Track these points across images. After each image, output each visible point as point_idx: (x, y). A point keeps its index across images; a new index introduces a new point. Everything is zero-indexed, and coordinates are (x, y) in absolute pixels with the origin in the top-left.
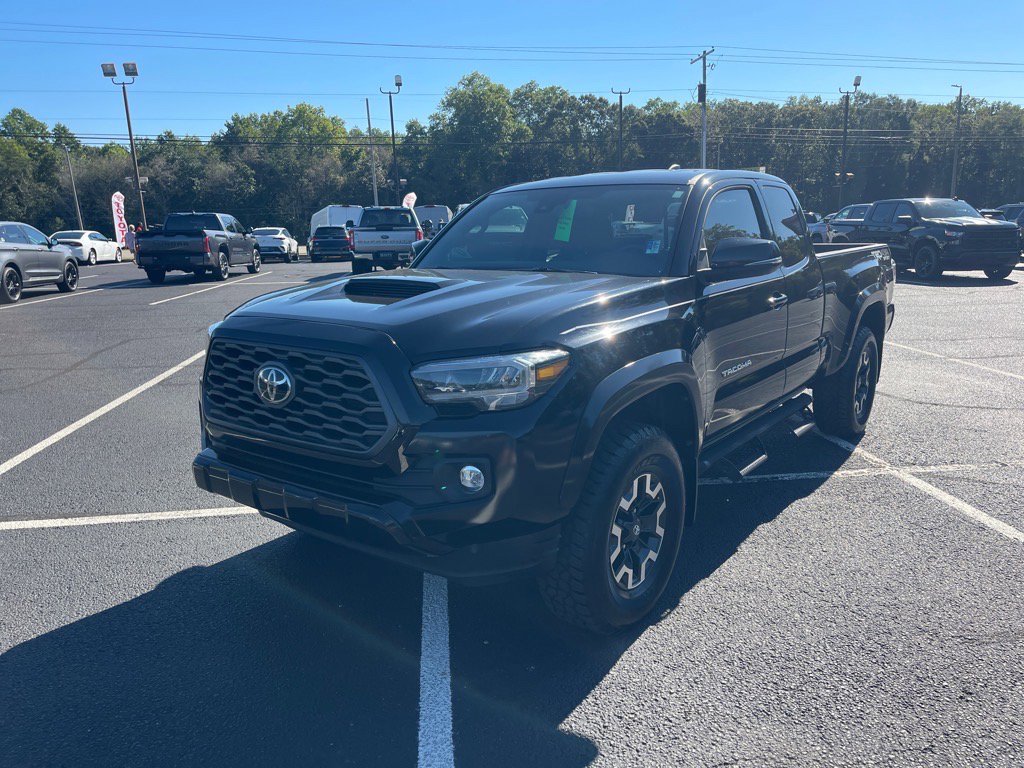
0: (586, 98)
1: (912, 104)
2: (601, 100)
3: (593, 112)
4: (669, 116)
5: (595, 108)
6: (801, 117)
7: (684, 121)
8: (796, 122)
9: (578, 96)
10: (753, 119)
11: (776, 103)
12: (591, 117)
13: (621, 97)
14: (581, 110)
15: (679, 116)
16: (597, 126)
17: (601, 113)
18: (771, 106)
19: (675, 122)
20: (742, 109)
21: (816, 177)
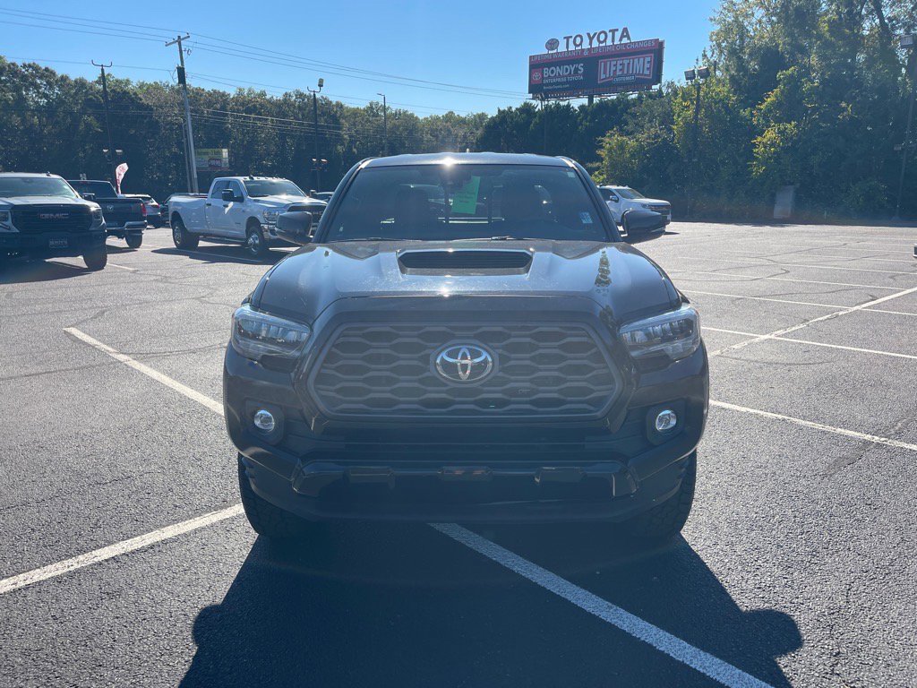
0: (30, 66)
1: (340, 106)
2: (47, 69)
3: (38, 81)
4: (125, 93)
5: (40, 78)
6: (253, 106)
7: (141, 99)
8: (249, 111)
9: (19, 63)
10: (209, 104)
11: (227, 92)
12: (37, 87)
13: (102, 70)
14: (24, 78)
15: (135, 94)
16: (46, 96)
17: (49, 83)
18: (223, 95)
19: (132, 99)
20: (197, 94)
21: (271, 161)
